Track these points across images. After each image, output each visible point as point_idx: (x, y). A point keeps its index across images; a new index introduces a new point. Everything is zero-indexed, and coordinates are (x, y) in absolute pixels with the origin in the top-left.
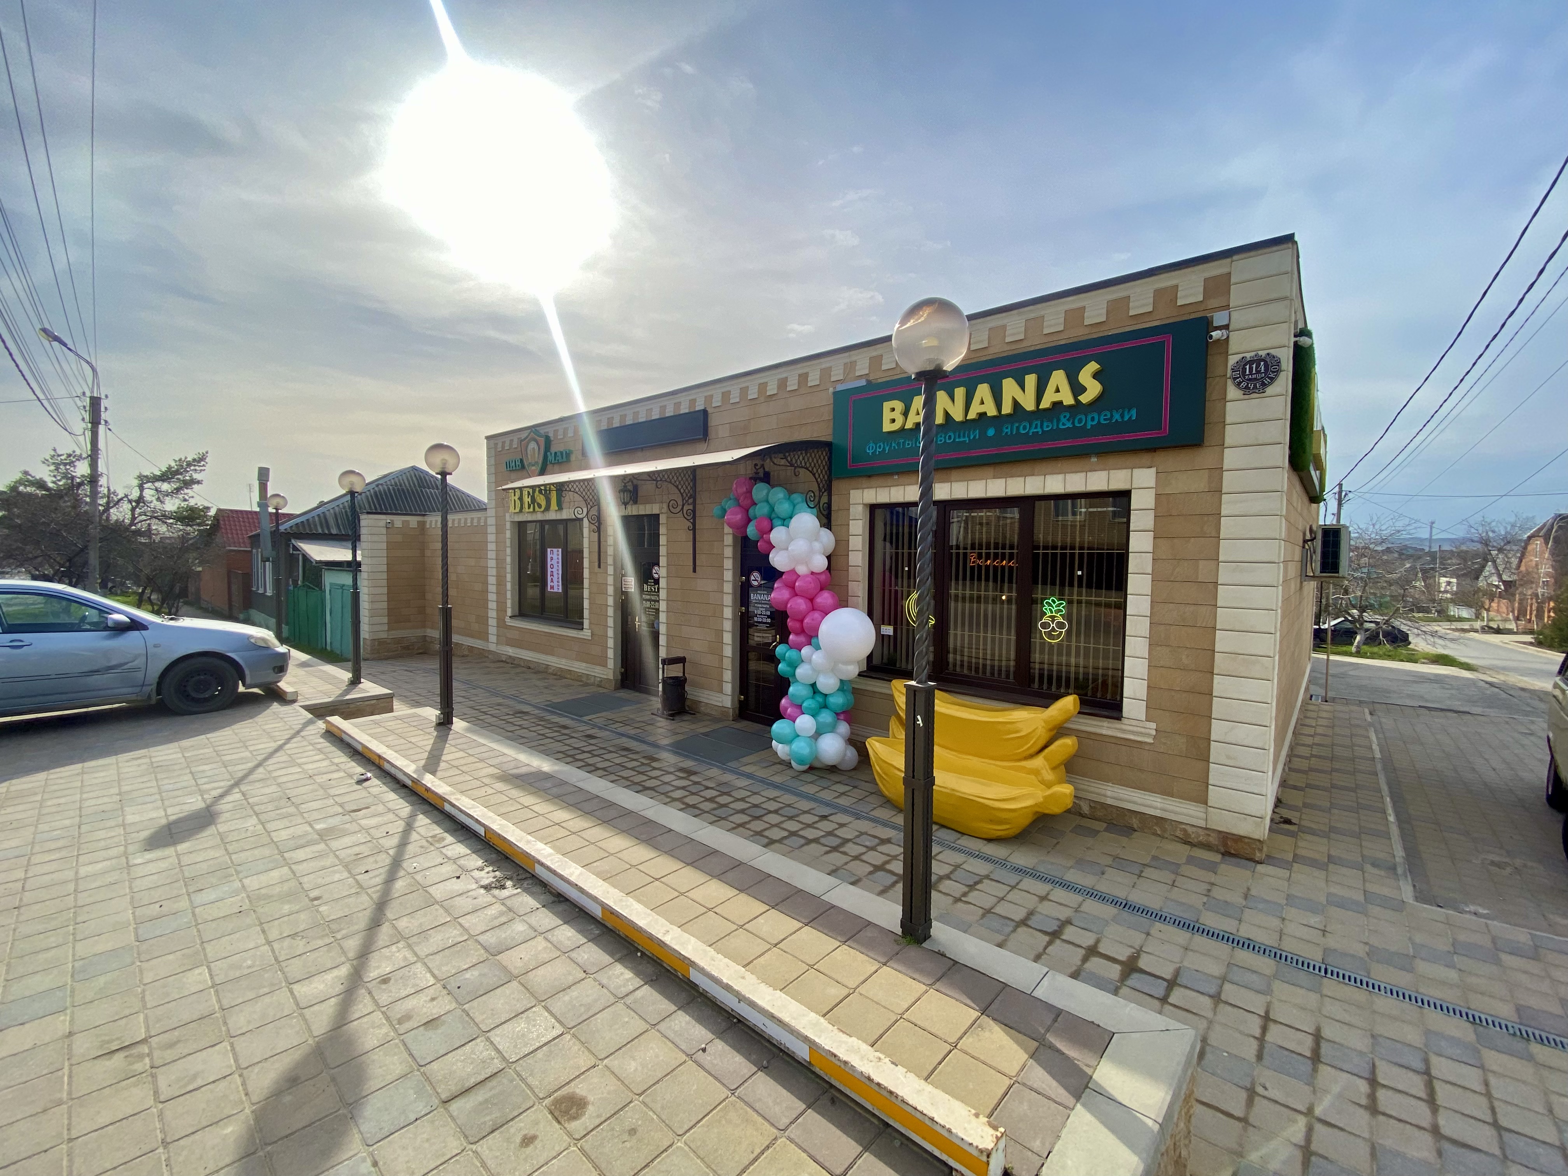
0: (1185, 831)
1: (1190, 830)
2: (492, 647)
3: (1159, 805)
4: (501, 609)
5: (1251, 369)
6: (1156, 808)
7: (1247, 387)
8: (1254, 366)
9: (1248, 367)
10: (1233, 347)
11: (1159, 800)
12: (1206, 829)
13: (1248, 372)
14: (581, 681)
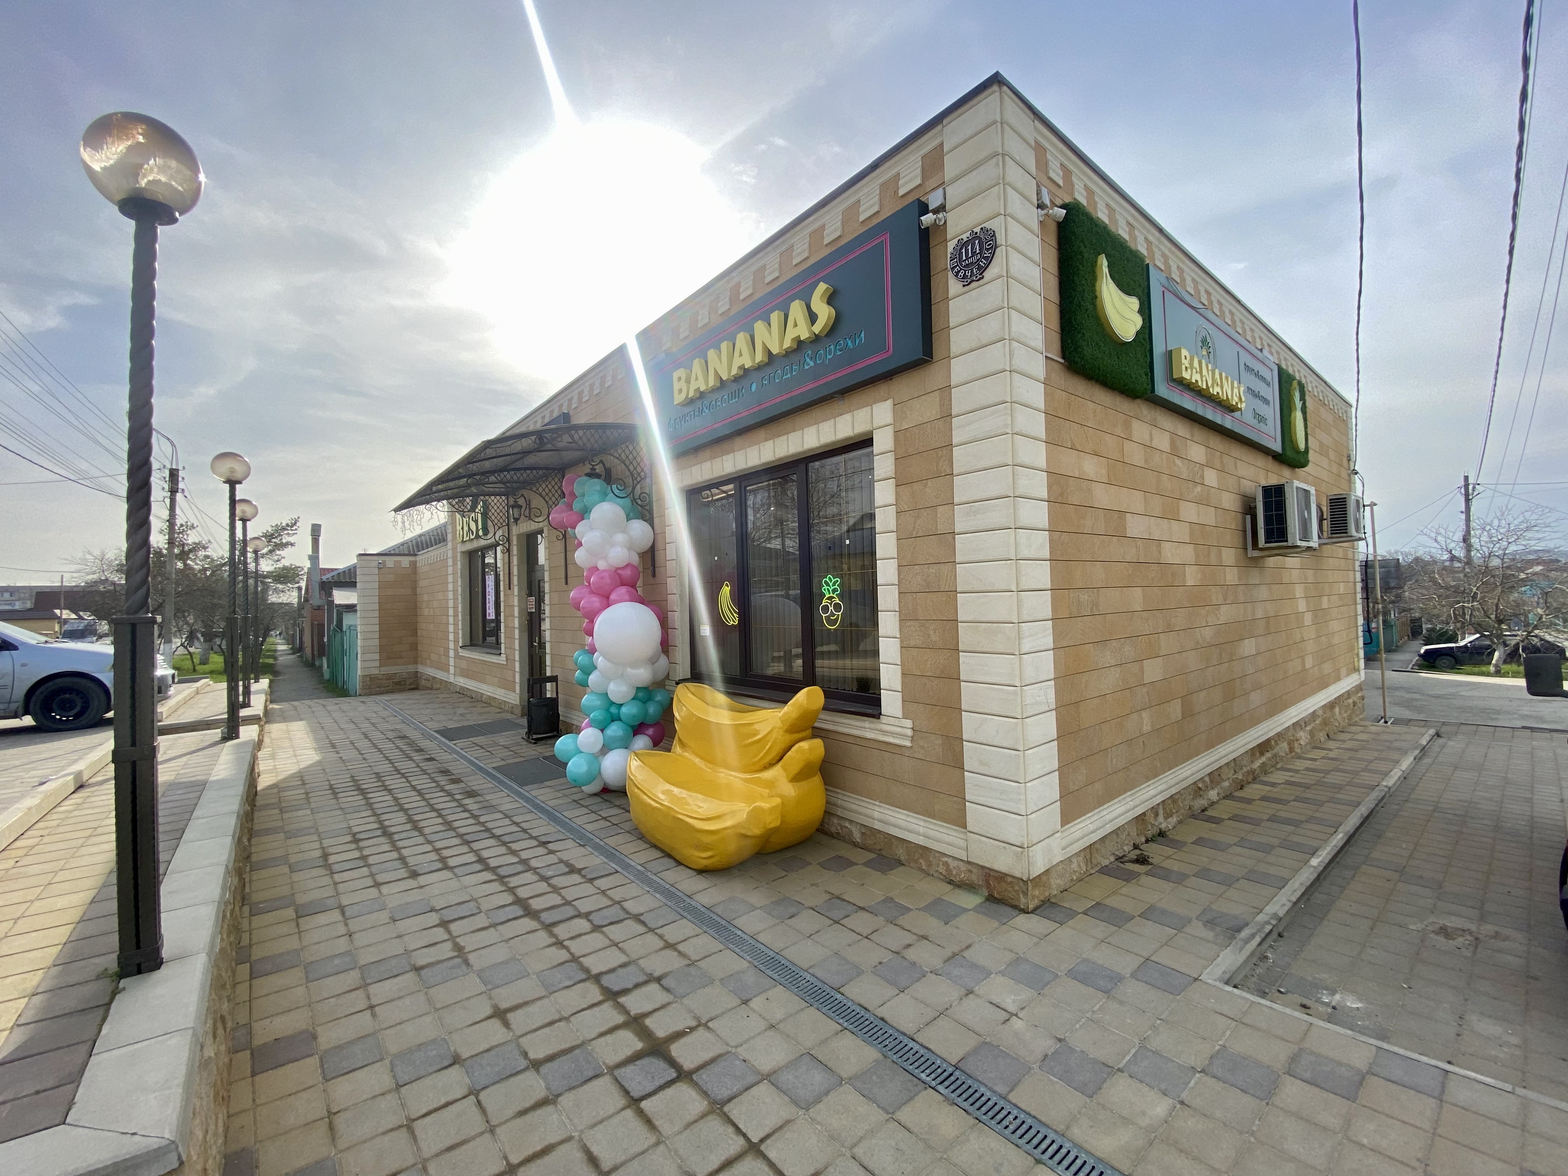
0: (946, 864)
1: (953, 864)
2: (451, 679)
3: (921, 830)
4: (456, 641)
5: (967, 251)
6: (918, 834)
7: (965, 277)
8: (970, 247)
9: (963, 250)
10: (951, 231)
11: (922, 823)
12: (969, 863)
13: (964, 258)
14: (501, 708)
